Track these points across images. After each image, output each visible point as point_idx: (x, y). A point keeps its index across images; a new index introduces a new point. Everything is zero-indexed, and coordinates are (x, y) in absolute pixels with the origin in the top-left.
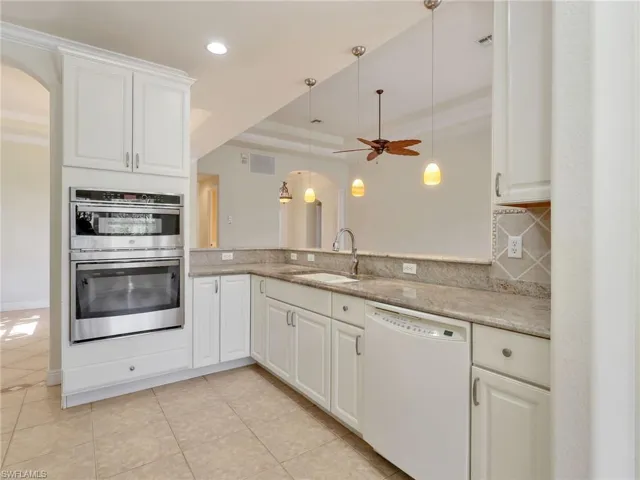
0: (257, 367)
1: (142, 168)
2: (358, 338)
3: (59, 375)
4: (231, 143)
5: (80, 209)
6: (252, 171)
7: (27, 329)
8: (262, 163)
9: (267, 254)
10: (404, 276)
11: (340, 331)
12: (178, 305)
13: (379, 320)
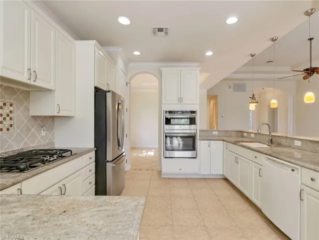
0: (226, 180)
1: (184, 102)
2: (260, 169)
3: (161, 168)
4: (225, 79)
5: (166, 117)
6: (234, 91)
7: (151, 153)
8: (239, 87)
9: (234, 133)
10: (295, 146)
11: (255, 167)
12: (195, 150)
13: (267, 163)
